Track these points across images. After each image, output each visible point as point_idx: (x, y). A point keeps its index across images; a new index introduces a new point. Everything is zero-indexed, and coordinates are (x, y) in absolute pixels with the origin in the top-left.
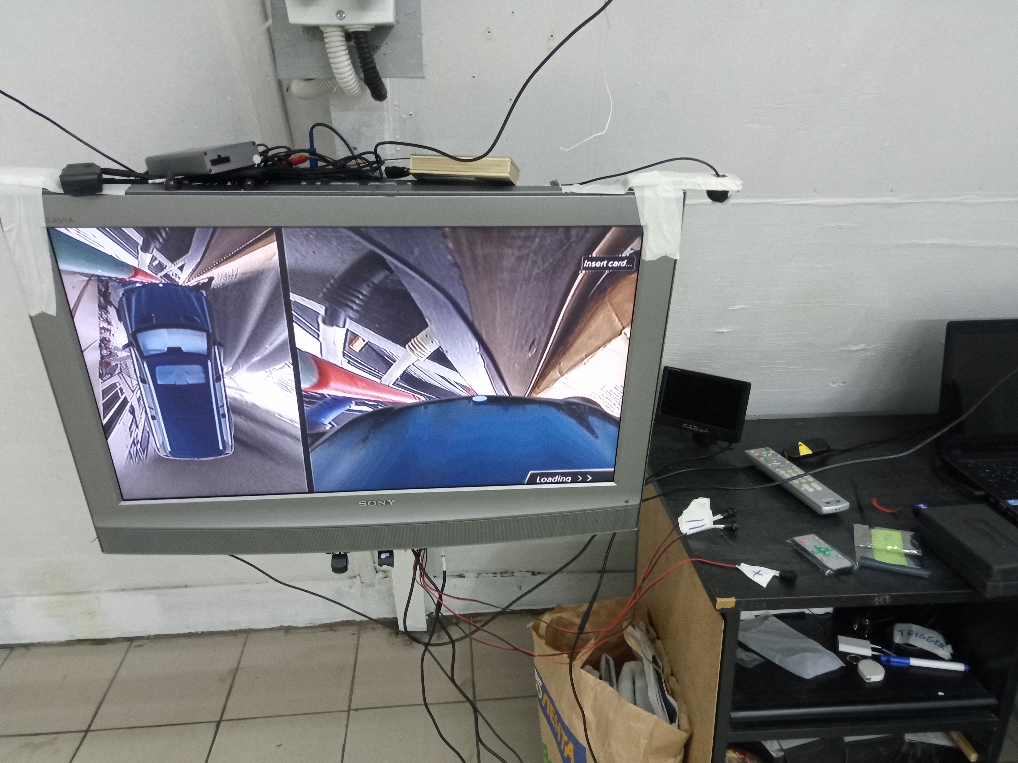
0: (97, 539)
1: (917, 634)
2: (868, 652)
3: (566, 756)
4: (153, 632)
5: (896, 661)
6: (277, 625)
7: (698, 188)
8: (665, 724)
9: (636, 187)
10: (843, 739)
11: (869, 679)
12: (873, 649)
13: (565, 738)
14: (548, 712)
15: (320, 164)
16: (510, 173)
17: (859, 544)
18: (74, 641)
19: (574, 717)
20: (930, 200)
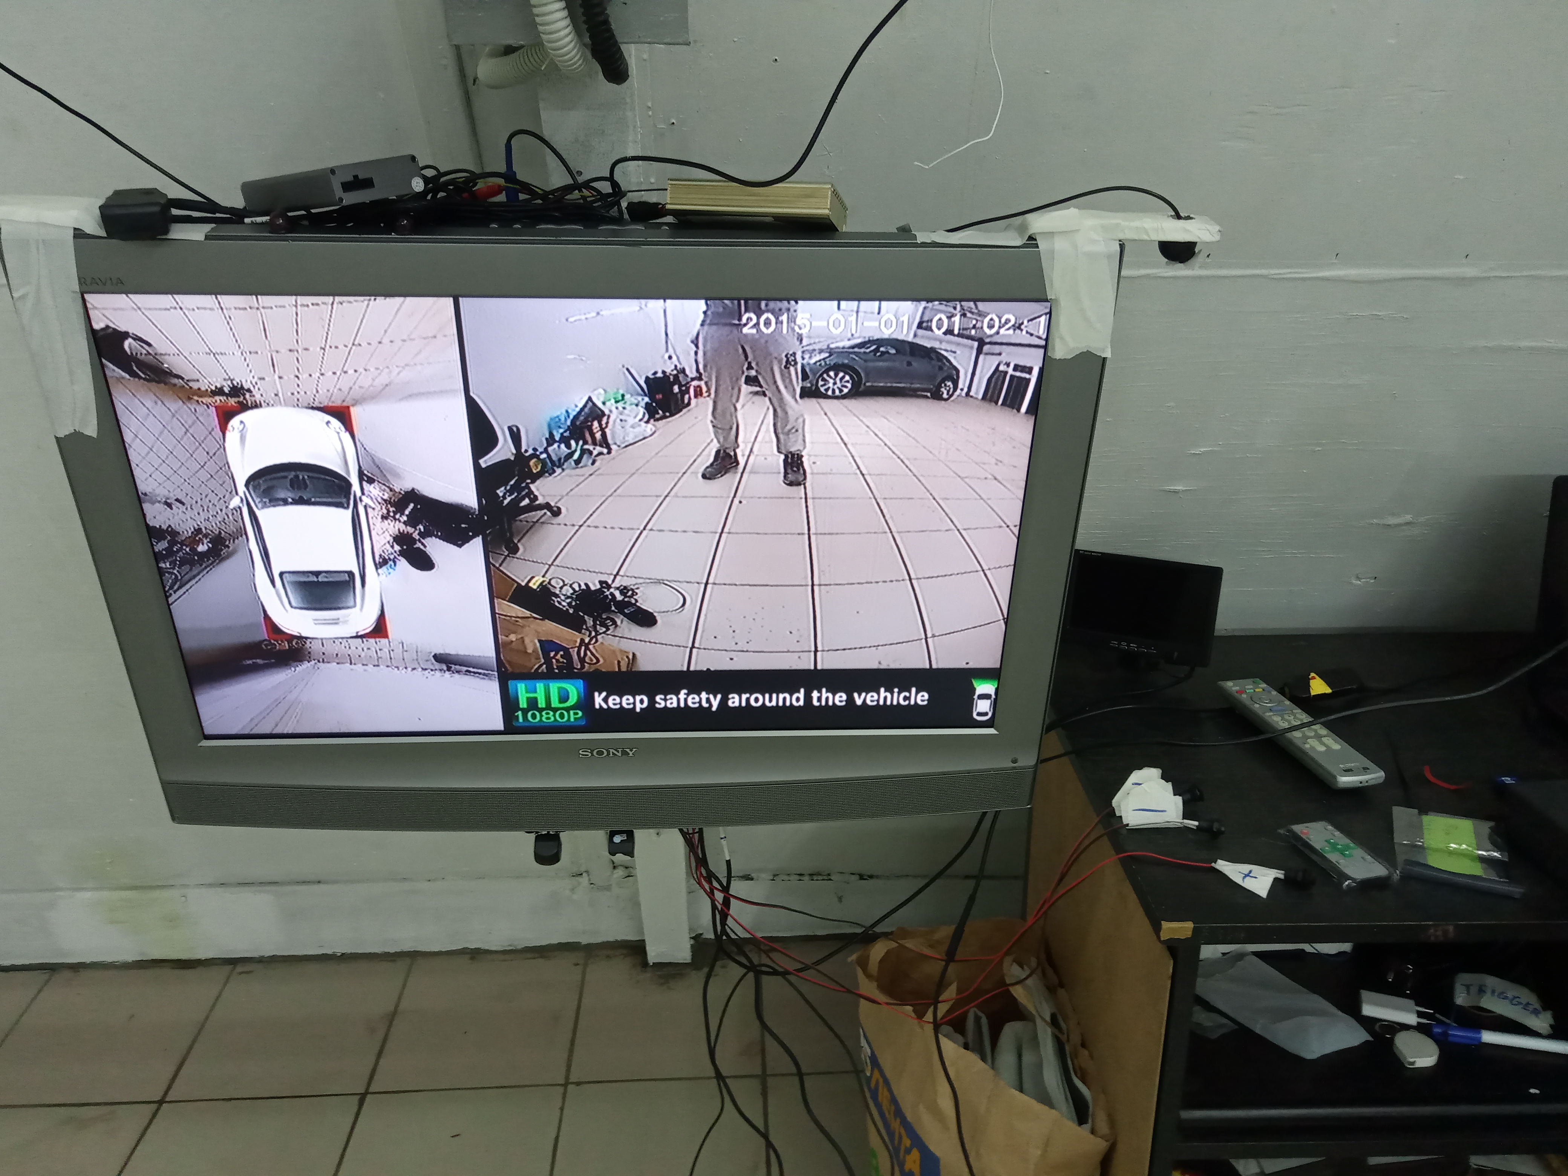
1: (1493, 992)
2: (1411, 1019)
4: (268, 951)
5: (1458, 1034)
6: (460, 947)
7: (1145, 237)
8: (1070, 1126)
9: (1040, 234)
10: (1366, 1161)
11: (1413, 1063)
12: (1420, 1015)
13: (907, 1142)
14: (880, 1099)
15: (522, 197)
16: (830, 210)
17: (1401, 838)
18: (147, 961)
19: (921, 1108)
20: (1533, 273)
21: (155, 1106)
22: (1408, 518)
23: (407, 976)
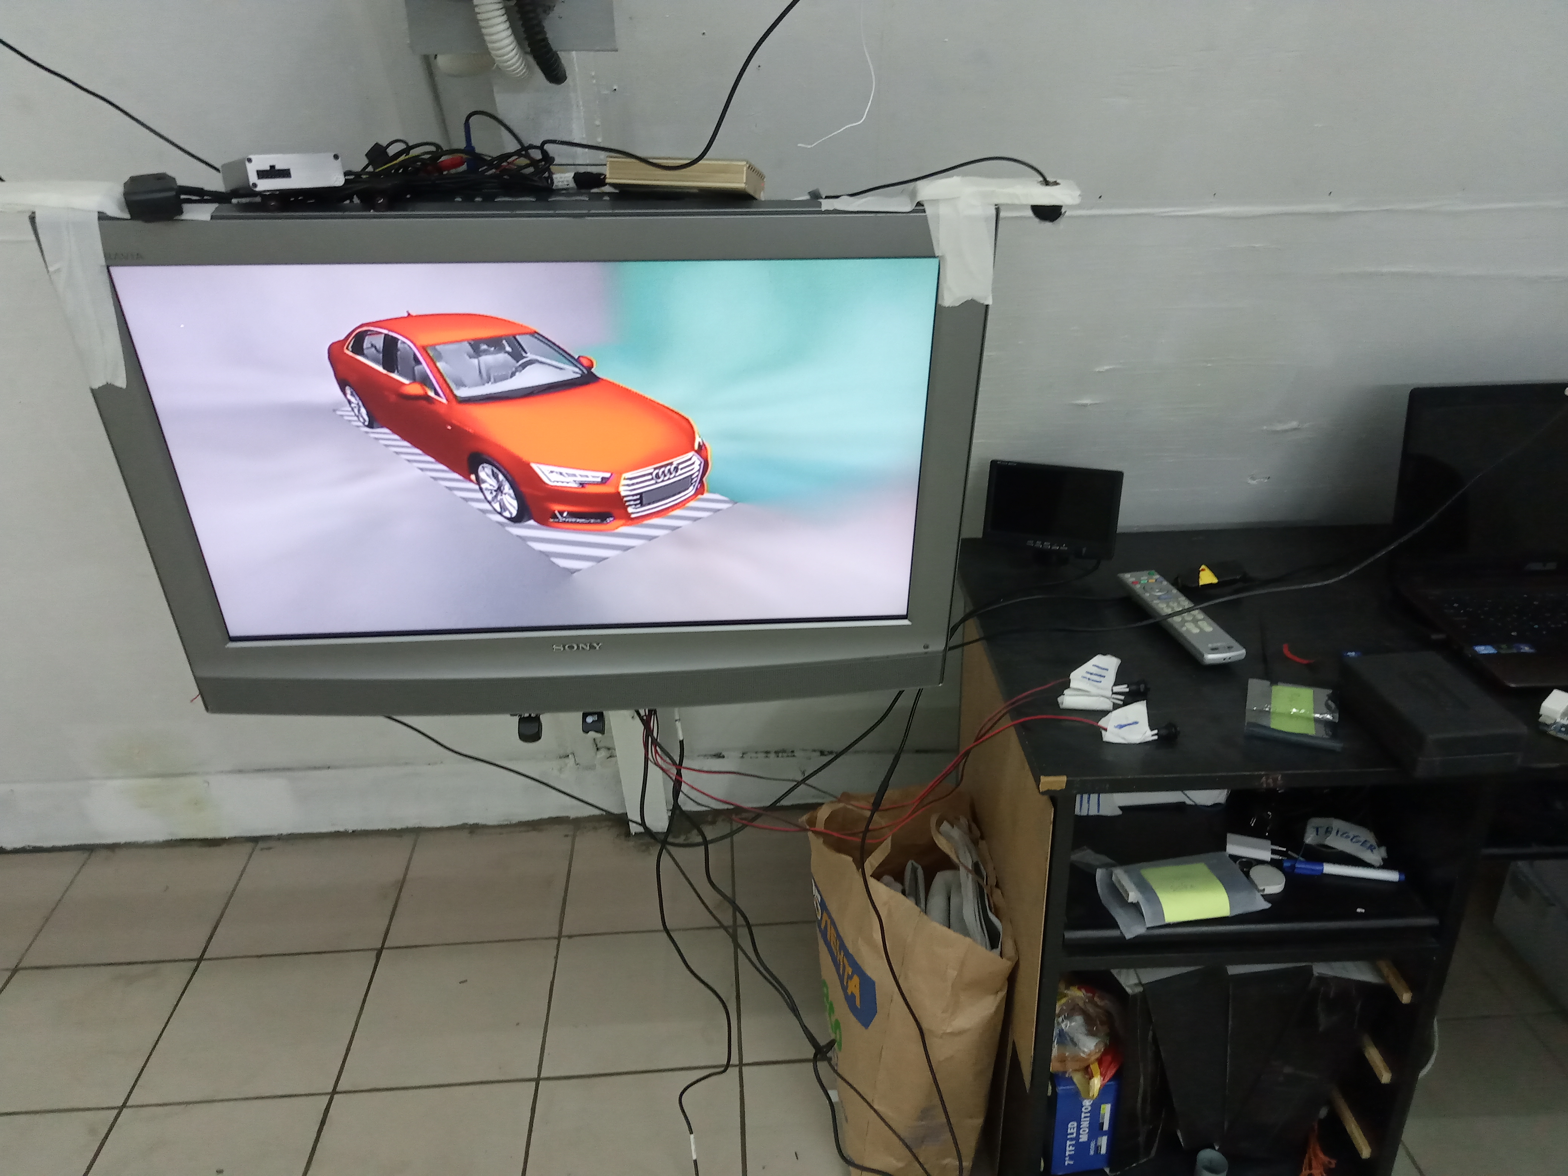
0: (200, 698)
1: (1338, 832)
2: (1266, 855)
3: (849, 993)
4: (285, 830)
5: (1303, 867)
6: (459, 822)
7: (1019, 202)
8: (983, 951)
9: (926, 200)
10: (1226, 970)
11: (1263, 891)
12: (1274, 852)
13: (849, 970)
14: (828, 937)
15: (480, 167)
16: (746, 183)
17: (1252, 705)
18: (176, 841)
19: (860, 942)
20: (1388, 207)
21: (195, 964)
22: (1294, 424)
23: (413, 849)
